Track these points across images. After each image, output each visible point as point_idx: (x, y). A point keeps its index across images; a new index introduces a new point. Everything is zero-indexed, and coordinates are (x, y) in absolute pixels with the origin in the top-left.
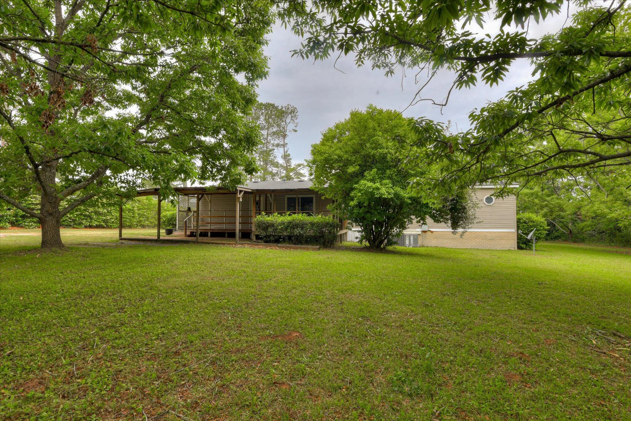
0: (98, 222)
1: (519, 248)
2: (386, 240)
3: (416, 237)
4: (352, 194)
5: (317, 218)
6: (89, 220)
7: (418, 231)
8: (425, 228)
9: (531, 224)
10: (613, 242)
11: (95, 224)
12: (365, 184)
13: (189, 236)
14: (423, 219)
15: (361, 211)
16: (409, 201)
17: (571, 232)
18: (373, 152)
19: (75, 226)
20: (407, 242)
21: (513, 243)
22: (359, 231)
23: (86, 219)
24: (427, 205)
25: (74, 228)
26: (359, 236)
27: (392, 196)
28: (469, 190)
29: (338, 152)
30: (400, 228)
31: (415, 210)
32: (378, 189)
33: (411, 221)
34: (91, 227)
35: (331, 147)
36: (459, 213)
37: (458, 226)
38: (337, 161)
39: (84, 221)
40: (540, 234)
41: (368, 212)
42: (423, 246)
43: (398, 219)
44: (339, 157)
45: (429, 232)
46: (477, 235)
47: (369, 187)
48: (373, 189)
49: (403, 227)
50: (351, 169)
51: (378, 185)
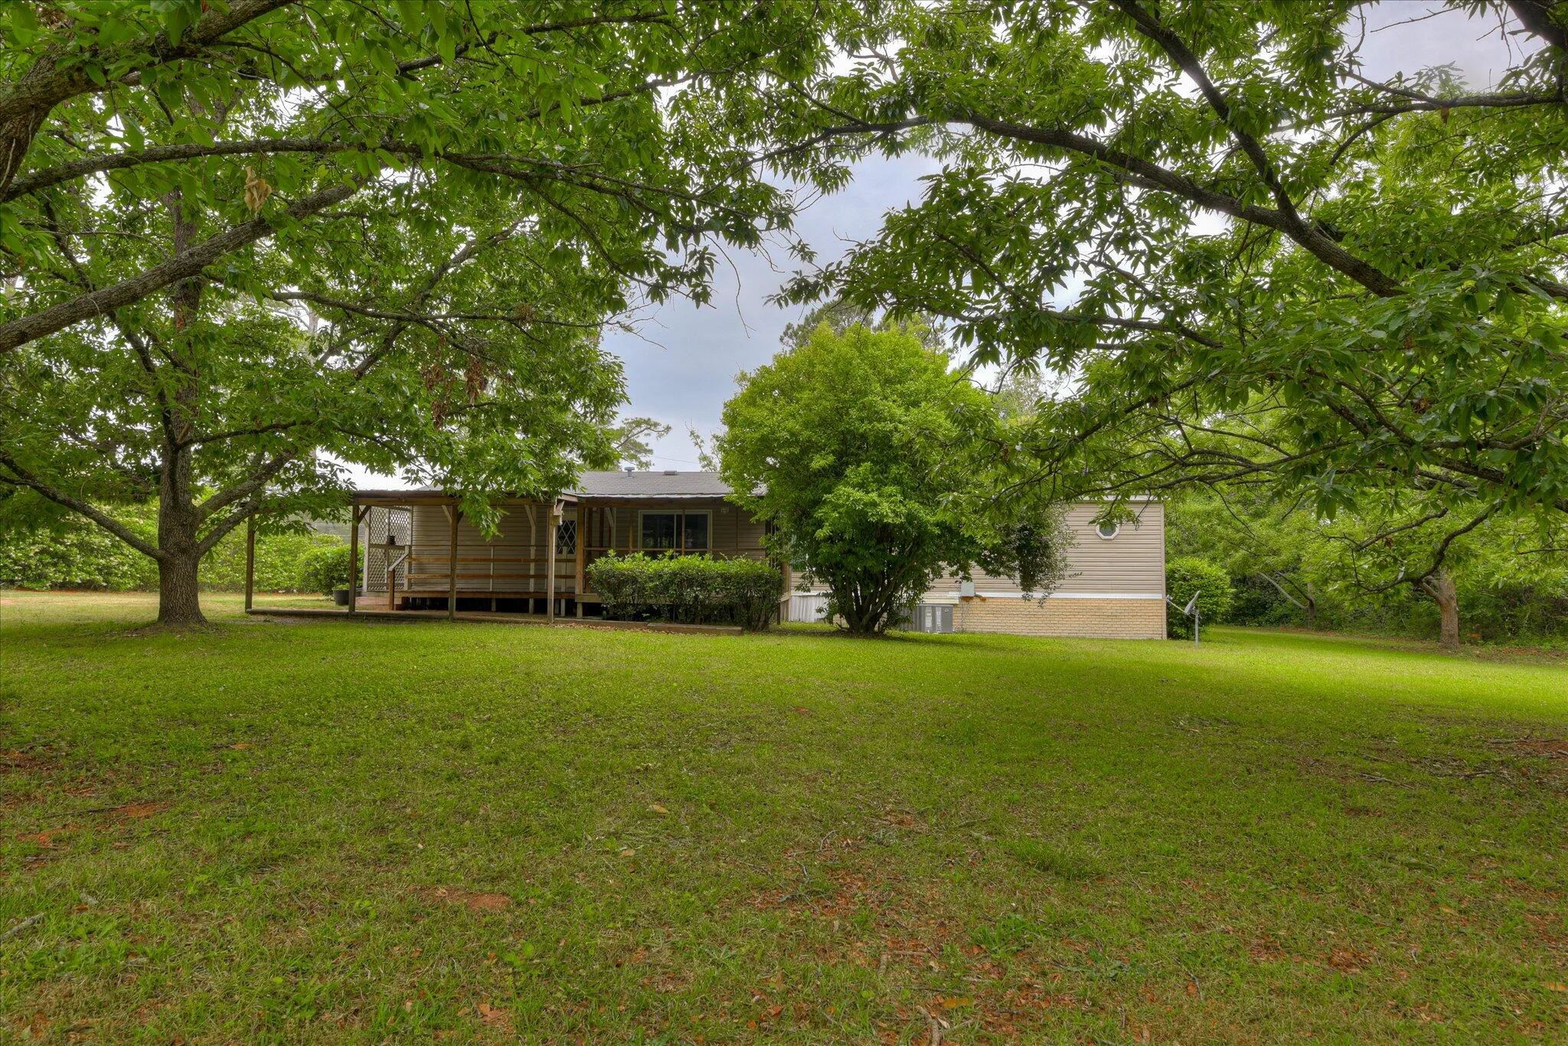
0: (88, 573)
1: (1172, 635)
2: (885, 615)
3: (948, 611)
4: (819, 514)
5: (738, 565)
6: (62, 566)
7: (952, 597)
8: (968, 589)
9: (1195, 582)
10: (1403, 628)
11: (78, 577)
12: (847, 493)
13: (399, 607)
14: (964, 568)
15: (835, 550)
16: (937, 531)
17: (1312, 604)
18: (865, 427)
19: (26, 584)
20: (928, 623)
21: (1158, 624)
22: (826, 595)
23: (55, 565)
24: (972, 541)
25: (21, 588)
26: (825, 606)
27: (903, 520)
28: (1055, 510)
29: (790, 424)
30: (914, 588)
31: (948, 549)
32: (874, 504)
33: (938, 574)
34: (65, 587)
35: (772, 412)
36: (1035, 557)
37: (1035, 584)
38: (787, 443)
39: (50, 571)
40: (1216, 604)
41: (850, 551)
42: (963, 632)
43: (912, 568)
44: (792, 434)
45: (976, 602)
46: (1082, 607)
47: (856, 501)
48: (865, 504)
49: (921, 586)
50: (818, 462)
51: (874, 496)
